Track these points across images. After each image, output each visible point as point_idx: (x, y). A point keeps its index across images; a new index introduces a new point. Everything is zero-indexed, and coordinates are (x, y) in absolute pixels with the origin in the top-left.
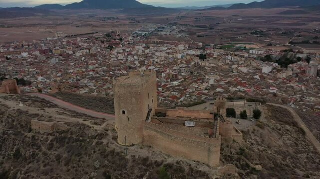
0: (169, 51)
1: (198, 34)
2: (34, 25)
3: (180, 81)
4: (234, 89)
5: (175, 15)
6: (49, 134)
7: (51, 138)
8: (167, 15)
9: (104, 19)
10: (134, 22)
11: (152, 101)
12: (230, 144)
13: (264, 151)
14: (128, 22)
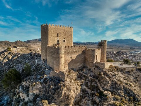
9: (119, 47)
11: (64, 41)
12: (92, 69)
13: (127, 84)
14: (129, 48)
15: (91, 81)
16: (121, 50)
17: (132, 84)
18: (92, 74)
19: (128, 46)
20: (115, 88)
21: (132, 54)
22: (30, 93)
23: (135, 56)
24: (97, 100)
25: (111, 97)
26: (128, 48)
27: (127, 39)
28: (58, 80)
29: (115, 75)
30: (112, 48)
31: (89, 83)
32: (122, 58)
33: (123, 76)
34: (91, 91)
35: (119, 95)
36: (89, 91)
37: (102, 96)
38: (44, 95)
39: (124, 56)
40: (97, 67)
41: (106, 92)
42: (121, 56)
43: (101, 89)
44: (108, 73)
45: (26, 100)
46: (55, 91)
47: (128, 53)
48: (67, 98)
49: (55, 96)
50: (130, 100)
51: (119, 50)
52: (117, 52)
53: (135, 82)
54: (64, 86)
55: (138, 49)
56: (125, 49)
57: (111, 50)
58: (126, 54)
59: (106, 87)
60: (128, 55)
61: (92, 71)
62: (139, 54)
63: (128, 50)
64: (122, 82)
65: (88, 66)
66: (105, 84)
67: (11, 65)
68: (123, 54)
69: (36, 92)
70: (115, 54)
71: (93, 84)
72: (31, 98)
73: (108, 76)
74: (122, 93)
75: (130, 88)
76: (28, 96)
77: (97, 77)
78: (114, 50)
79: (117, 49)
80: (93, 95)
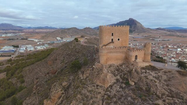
15: (125, 74)
24: (124, 86)
25: (134, 85)
31: (123, 76)
34: (122, 81)
41: (131, 82)
43: (129, 80)
45: (82, 78)
67: (77, 57)
71: (125, 76)
80: (122, 83)
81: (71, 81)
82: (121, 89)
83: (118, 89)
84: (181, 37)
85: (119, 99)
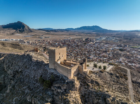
0: (108, 47)
1: (123, 41)
2: (63, 35)
3: (107, 58)
4: (130, 64)
5: (116, 33)
6: (35, 63)
7: (35, 64)
8: (112, 33)
9: (87, 34)
10: (98, 35)
11: (62, 56)
12: (82, 74)
13: (96, 79)
14: (96, 35)
15: (83, 80)
16: (89, 37)
17: (97, 79)
18: (83, 76)
19: (94, 33)
20: (92, 82)
21: (98, 41)
22: (62, 89)
23: (100, 43)
24: (87, 87)
25: (91, 85)
26: (94, 35)
27: (94, 26)
28: (72, 82)
29: (92, 76)
30: (81, 35)
31: (82, 81)
32: (90, 45)
33: (95, 76)
35: (94, 84)
36: (83, 84)
37: (88, 85)
38: (69, 89)
39: (92, 43)
40: (84, 73)
41: (89, 84)
42: (89, 44)
43: (87, 83)
44: (89, 76)
46: (72, 86)
47: (94, 40)
48: (77, 88)
49: (73, 88)
50: (97, 85)
51: (87, 37)
52: (86, 39)
53: (99, 77)
54: (75, 84)
55: (102, 35)
56: (92, 36)
57: (80, 37)
58: (93, 42)
59: (89, 82)
60: (95, 42)
61: (82, 75)
62: (103, 40)
63: (94, 37)
64: (94, 79)
65: (80, 73)
66: (89, 81)
68: (90, 41)
69: (65, 88)
70: (84, 41)
71: (84, 81)
72: (64, 90)
73: (89, 77)
74: (95, 83)
75: (97, 81)
76: (62, 90)
77: (85, 78)
78: (82, 37)
79: (86, 36)
80: (84, 85)
81: (51, 96)
82: (86, 90)
83: (84, 89)
84: (54, 35)
85: (89, 95)
